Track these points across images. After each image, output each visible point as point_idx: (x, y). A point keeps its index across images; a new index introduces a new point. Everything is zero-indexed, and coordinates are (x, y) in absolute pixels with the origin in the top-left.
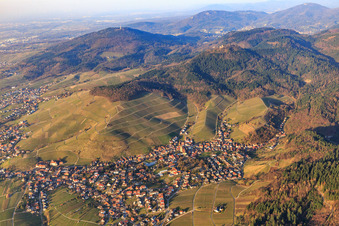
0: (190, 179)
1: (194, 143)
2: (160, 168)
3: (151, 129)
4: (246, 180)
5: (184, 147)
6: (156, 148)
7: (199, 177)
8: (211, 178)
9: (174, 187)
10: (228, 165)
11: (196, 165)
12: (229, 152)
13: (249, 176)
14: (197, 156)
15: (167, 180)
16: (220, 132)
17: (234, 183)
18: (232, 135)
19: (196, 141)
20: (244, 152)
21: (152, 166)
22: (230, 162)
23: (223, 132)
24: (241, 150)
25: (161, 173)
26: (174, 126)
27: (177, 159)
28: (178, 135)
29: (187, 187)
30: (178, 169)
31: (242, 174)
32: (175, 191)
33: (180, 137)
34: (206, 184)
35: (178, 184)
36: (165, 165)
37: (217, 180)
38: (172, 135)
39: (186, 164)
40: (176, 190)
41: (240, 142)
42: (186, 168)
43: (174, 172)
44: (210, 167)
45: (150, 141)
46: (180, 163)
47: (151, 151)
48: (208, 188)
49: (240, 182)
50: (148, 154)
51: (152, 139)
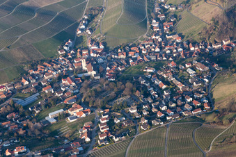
0: (110, 123)
1: (106, 50)
2: (48, 106)
3: (18, 30)
4: (220, 114)
5: (89, 60)
6: (34, 67)
7: (129, 117)
8: (151, 116)
9: (82, 142)
10: (181, 87)
11: (119, 94)
12: (179, 61)
13: (225, 105)
14: (117, 75)
15: (66, 130)
16: (155, 24)
17: (197, 121)
18: (180, 27)
19: (111, 46)
20: (207, 57)
21: (31, 104)
22: (184, 80)
23: (161, 23)
24: (202, 56)
25: (51, 117)
26: (63, 19)
27: (79, 86)
28: (72, 36)
29: (108, 139)
30: (85, 105)
31: (211, 103)
32: (86, 149)
33: (78, 41)
34: (143, 129)
35: (90, 135)
36: (57, 100)
37: (164, 119)
38: (62, 38)
39: (97, 94)
40: (86, 147)
41: (197, 38)
42: (99, 102)
43: (77, 112)
44: (147, 94)
45: (18, 54)
46: (86, 94)
47: (24, 74)
48: (149, 136)
49: (210, 118)
50: (19, 81)
51: (23, 49)
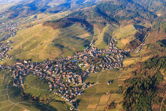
0: (95, 68)
1: (97, 50)
2: (80, 63)
3: (75, 43)
4: (124, 68)
5: (92, 52)
6: (78, 53)
7: (100, 67)
8: (106, 67)
9: (87, 72)
10: (115, 60)
11: (98, 61)
12: (116, 54)
13: (125, 66)
14: (99, 56)
15: (83, 69)
16: (111, 44)
17: (118, 70)
18: (117, 45)
19: (98, 49)
20: (123, 54)
21: (75, 62)
22: (116, 59)
23: (112, 44)
24: (122, 53)
25: (80, 65)
26: (87, 41)
27: (88, 58)
28: (89, 46)
29: (93, 72)
30: (89, 63)
31: (122, 65)
32: (87, 74)
33: (90, 47)
34: (103, 70)
35: (89, 71)
36: (82, 61)
37: (109, 68)
38: (86, 46)
39: (93, 61)
40: (88, 74)
41: (121, 48)
42: (93, 63)
43: (87, 65)
44: (105, 62)
45: (74, 49)
46: (90, 60)
47: (75, 54)
48: (104, 72)
49: (121, 69)
50: (73, 56)
51: (75, 48)
